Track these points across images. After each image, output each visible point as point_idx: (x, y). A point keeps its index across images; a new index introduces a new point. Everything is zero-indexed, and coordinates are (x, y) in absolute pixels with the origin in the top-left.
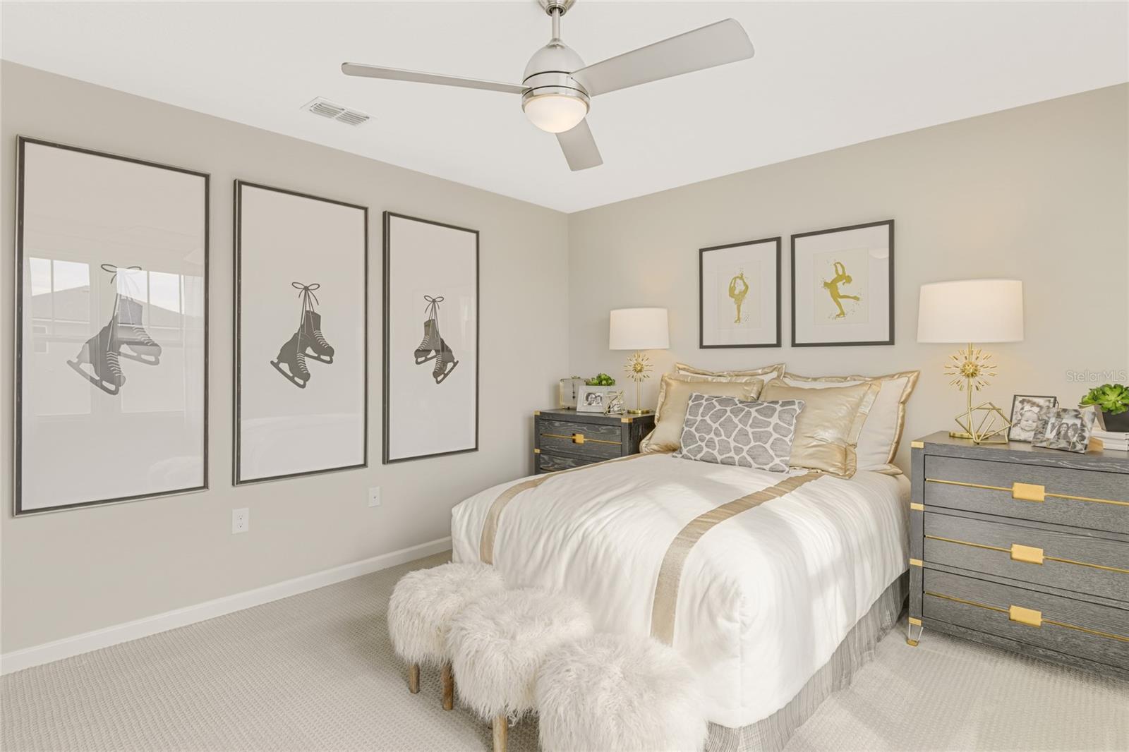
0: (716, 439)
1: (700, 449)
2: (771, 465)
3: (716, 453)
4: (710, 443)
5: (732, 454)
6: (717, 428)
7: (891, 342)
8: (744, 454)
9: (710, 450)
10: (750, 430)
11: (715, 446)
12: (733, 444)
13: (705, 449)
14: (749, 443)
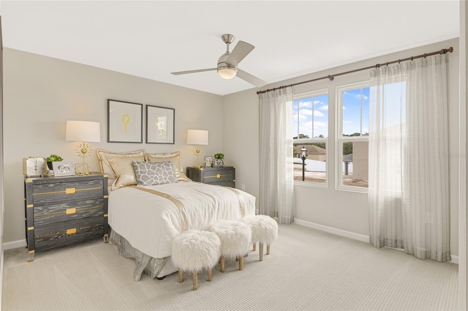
0: (158, 176)
1: (152, 181)
2: (175, 181)
3: (158, 181)
4: (156, 178)
5: (164, 180)
6: (156, 172)
7: (174, 143)
8: (167, 179)
9: (156, 180)
10: (167, 172)
11: (158, 178)
12: (163, 177)
13: (155, 181)
14: (168, 175)
